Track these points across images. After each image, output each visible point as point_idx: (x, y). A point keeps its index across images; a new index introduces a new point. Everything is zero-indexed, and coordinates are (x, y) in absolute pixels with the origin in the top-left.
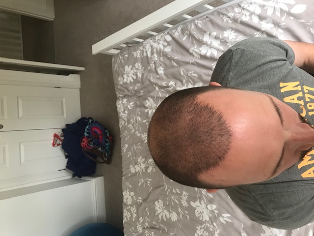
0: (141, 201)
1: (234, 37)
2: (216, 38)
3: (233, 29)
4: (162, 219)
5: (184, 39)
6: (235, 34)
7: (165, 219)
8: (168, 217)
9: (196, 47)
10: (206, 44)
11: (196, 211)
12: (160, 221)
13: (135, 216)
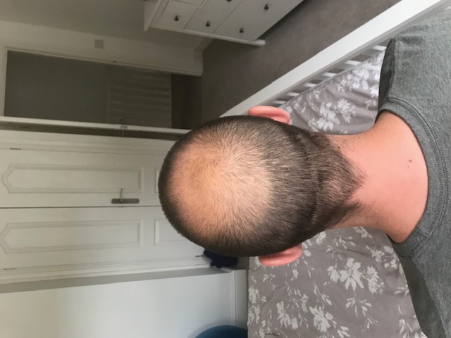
0: (265, 301)
1: (348, 108)
2: (331, 109)
3: (346, 99)
4: (284, 326)
5: (303, 111)
6: (349, 104)
7: (286, 326)
8: (289, 324)
9: (313, 120)
10: (322, 116)
11: (314, 319)
12: (281, 327)
13: (258, 318)
